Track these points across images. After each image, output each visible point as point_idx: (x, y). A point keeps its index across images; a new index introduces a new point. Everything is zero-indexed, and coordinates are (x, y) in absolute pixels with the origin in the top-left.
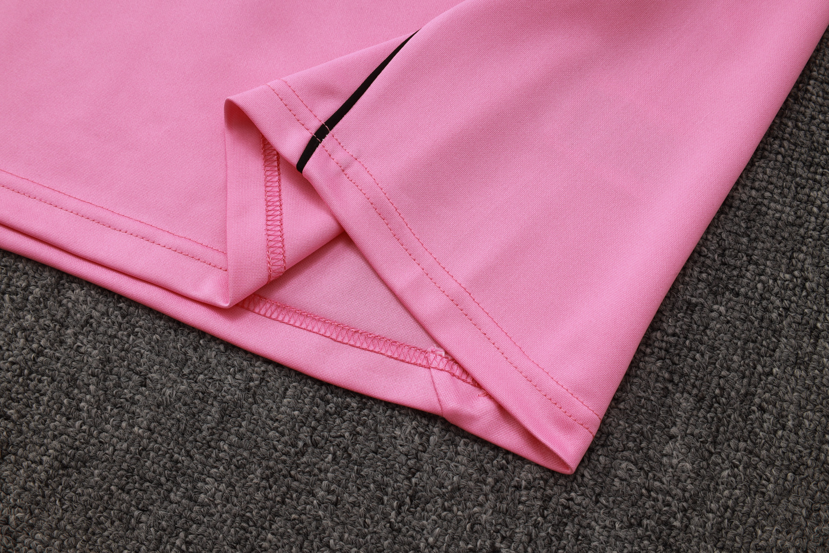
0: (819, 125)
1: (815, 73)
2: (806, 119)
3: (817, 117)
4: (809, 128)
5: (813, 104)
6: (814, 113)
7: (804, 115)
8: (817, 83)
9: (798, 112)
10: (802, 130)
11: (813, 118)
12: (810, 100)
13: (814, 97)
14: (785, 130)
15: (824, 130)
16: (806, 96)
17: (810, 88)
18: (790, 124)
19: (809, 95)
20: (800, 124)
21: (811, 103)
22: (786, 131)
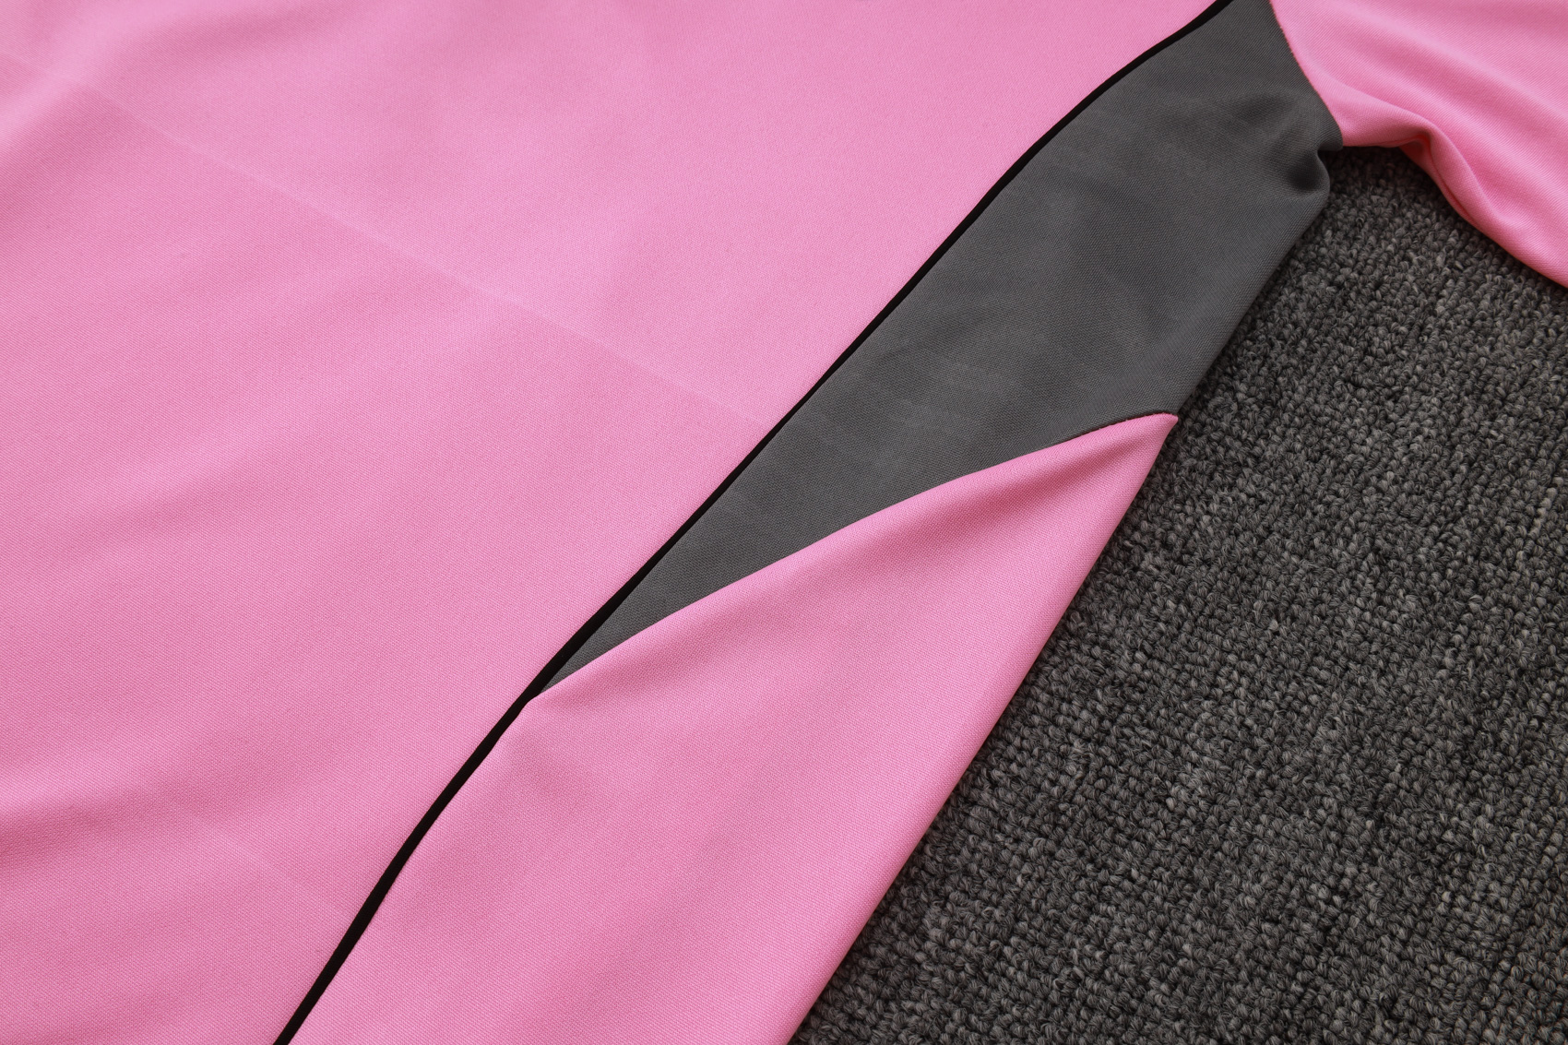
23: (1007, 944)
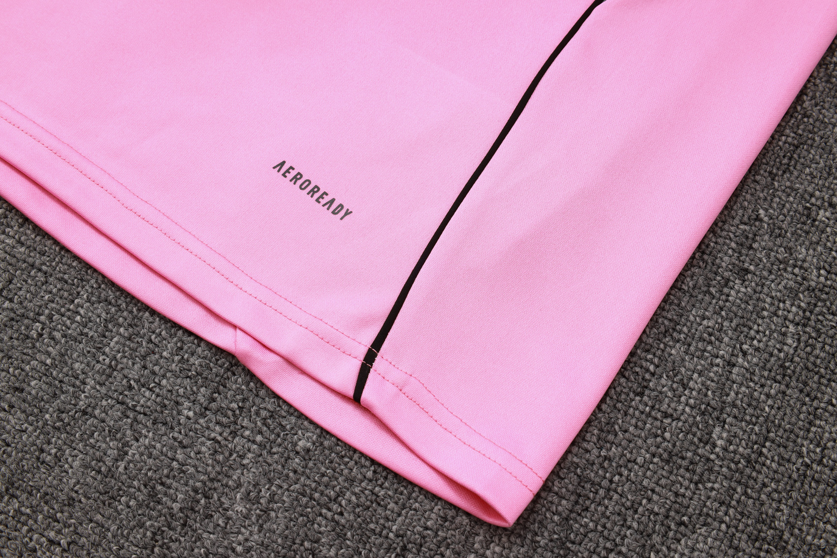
0: (770, 494)
1: (772, 435)
2: (757, 486)
3: (769, 484)
4: (759, 497)
5: (766, 470)
6: (766, 480)
7: (755, 480)
8: (773, 445)
9: (750, 477)
10: (751, 498)
11: (764, 485)
12: (764, 465)
13: (768, 462)
14: (733, 495)
15: (775, 500)
16: (759, 459)
17: (764, 450)
18: (739, 490)
19: (763, 458)
20: (749, 491)
21: (765, 468)
22: (734, 498)
23: (764, 446)
